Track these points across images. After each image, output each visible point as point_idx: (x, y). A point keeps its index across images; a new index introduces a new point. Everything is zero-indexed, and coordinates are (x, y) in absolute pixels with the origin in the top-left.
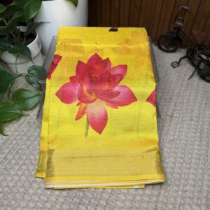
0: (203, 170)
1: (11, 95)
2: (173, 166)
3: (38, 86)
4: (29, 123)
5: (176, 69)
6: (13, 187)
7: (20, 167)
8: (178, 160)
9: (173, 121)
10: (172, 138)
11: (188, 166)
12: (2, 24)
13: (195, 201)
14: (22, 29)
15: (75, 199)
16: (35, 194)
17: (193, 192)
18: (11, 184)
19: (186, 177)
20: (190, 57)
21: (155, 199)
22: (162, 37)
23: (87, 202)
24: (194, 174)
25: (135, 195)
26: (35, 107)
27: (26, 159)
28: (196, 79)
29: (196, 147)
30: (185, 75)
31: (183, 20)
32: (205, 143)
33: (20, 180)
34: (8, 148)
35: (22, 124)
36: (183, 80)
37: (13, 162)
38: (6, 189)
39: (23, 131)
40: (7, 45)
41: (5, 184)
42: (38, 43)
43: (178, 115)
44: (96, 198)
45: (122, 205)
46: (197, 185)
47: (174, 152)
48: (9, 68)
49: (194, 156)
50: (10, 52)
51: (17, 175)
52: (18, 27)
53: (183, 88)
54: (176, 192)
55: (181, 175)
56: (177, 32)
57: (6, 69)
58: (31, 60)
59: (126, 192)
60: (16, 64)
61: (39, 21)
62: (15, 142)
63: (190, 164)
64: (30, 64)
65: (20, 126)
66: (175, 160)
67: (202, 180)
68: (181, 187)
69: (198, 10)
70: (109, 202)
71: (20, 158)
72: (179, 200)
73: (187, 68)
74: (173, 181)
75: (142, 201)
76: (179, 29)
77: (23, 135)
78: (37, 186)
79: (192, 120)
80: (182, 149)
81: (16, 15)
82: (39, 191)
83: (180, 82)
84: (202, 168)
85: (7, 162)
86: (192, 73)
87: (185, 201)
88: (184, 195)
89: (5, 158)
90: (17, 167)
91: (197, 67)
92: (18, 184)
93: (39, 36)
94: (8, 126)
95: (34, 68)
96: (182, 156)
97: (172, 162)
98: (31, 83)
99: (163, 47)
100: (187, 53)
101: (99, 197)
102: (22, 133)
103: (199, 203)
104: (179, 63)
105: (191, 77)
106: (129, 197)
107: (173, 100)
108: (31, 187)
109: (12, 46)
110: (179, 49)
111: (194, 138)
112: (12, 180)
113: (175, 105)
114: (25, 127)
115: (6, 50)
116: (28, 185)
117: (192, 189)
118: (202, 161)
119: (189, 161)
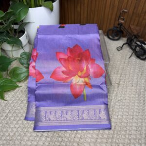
0: (142, 119)
1: (9, 72)
2: (121, 117)
4: (22, 91)
5: (120, 52)
6: (13, 136)
7: (17, 122)
9: (120, 87)
10: (120, 99)
11: (132, 118)
12: (1, 24)
13: (137, 141)
14: (16, 27)
15: (56, 143)
16: (29, 140)
17: (136, 135)
19: (131, 125)
20: (129, 43)
21: (110, 140)
22: (109, 30)
23: (64, 144)
24: (135, 122)
25: (97, 138)
27: (21, 116)
28: (134, 58)
29: (136, 104)
30: (126, 55)
31: (124, 19)
32: (142, 101)
33: (17, 131)
34: (8, 109)
35: (17, 92)
36: (125, 59)
37: (12, 118)
38: (8, 138)
39: (17, 97)
40: (6, 38)
41: (7, 134)
42: (26, 36)
43: (123, 83)
44: (70, 142)
46: (138, 130)
47: (122, 108)
48: (6, 54)
49: (135, 110)
50: (8, 43)
51: (15, 128)
52: (12, 26)
53: (125, 65)
54: (125, 135)
55: (127, 123)
56: (120, 27)
57: (6, 56)
58: (22, 48)
59: (90, 136)
60: (12, 51)
61: (27, 21)
62: (12, 105)
65: (15, 94)
66: (123, 113)
67: (141, 127)
68: (128, 132)
70: (79, 144)
71: (17, 116)
72: (126, 141)
73: (127, 51)
74: (122, 128)
75: (101, 142)
76: (121, 25)
77: (18, 100)
78: (30, 135)
79: (133, 86)
80: (127, 106)
82: (31, 138)
83: (123, 61)
84: (141, 119)
85: (8, 119)
86: (131, 54)
87: (130, 141)
88: (130, 137)
89: (7, 116)
90: (15, 122)
91: (134, 50)
92: (16, 134)
95: (25, 53)
96: (127, 110)
97: (121, 115)
98: (22, 64)
100: (127, 40)
101: (72, 140)
102: (18, 99)
103: (140, 142)
104: (122, 47)
105: (131, 56)
106: (93, 140)
107: (119, 73)
108: (25, 135)
109: (9, 39)
110: (122, 38)
111: (135, 98)
112: (12, 131)
113: (121, 76)
114: (20, 94)
115: (5, 42)
116: (24, 134)
117: (135, 133)
118: (141, 114)
119: (132, 114)
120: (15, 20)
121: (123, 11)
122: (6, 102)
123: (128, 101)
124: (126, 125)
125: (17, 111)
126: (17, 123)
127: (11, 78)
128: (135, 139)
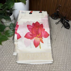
0: (65, 56)
1: (4, 32)
2: (55, 55)
3: (13, 30)
4: (10, 41)
5: (57, 25)
6: (5, 61)
8: (57, 53)
9: (56, 41)
10: (55, 46)
13: (62, 66)
14: (8, 11)
16: (12, 63)
18: (4, 60)
19: (60, 58)
20: (62, 21)
21: (49, 65)
22: (53, 14)
23: (28, 66)
28: (63, 28)
29: (63, 49)
31: (59, 9)
32: (66, 48)
34: (3, 49)
35: (8, 42)
36: (59, 28)
37: (5, 53)
38: (3, 62)
39: (8, 44)
40: (3, 16)
41: (2, 60)
42: (13, 16)
43: (57, 39)
45: (39, 67)
46: (63, 61)
47: (56, 51)
48: (3, 24)
49: (62, 52)
51: (6, 58)
52: (7, 11)
53: (59, 31)
54: (56, 63)
55: (58, 58)
56: (58, 13)
58: (11, 21)
60: (6, 22)
61: (14, 9)
62: (5, 47)
63: (61, 54)
64: (11, 23)
67: (65, 59)
68: (58, 61)
70: (35, 66)
72: (57, 65)
74: (55, 59)
75: (46, 66)
78: (13, 61)
79: (62, 41)
80: (59, 50)
81: (7, 7)
86: (62, 26)
88: (59, 64)
89: (2, 52)
90: (6, 55)
91: (64, 24)
94: (3, 42)
95: (12, 24)
98: (11, 29)
99: (53, 18)
100: (61, 20)
102: (8, 45)
103: (64, 66)
104: (58, 23)
107: (56, 34)
109: (5, 17)
110: (58, 18)
111: (62, 46)
112: (5, 59)
113: (57, 36)
114: (9, 43)
115: (3, 18)
116: (10, 61)
117: (61, 62)
118: (65, 53)
121: (59, 6)
122: (2, 46)
123: (59, 47)
125: (7, 50)
126: (7, 56)
127: (5, 35)
128: (61, 65)
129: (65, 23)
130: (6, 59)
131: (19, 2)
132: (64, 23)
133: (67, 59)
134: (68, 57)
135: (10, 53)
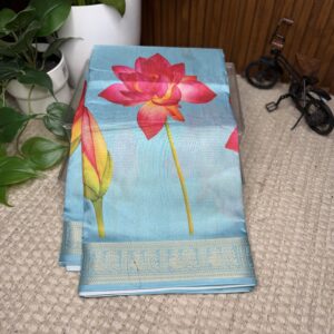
0: (308, 264)
1: (20, 146)
3: (61, 133)
4: (47, 188)
5: (273, 114)
6: (19, 282)
7: (31, 253)
8: (269, 248)
9: (265, 192)
10: (261, 216)
11: (285, 259)
12: (9, 39)
13: (293, 309)
14: (42, 48)
16: (53, 293)
17: (290, 297)
19: (281, 274)
20: (295, 96)
21: (231, 305)
23: (130, 307)
24: (292, 270)
26: (55, 165)
27: (40, 242)
28: (303, 130)
29: (298, 230)
30: (286, 123)
31: (284, 40)
32: (311, 225)
33: (30, 273)
34: (13, 225)
35: (35, 190)
36: (284, 131)
37: (21, 245)
38: (8, 286)
39: (36, 200)
40: (17, 71)
41: (7, 278)
42: (64, 70)
43: (273, 183)
44: (142, 302)
45: (182, 313)
46: (297, 285)
47: (264, 237)
48: (18, 106)
49: (295, 244)
50: (21, 82)
51: (26, 264)
52: (34, 45)
53: (282, 143)
54: (265, 295)
55: (273, 270)
56: (276, 58)
57: (13, 107)
58: (53, 94)
60: (29, 100)
61: (67, 36)
62: (23, 217)
63: (287, 255)
64: (51, 101)
65: (32, 193)
66: (265, 249)
67: (304, 280)
68: (273, 289)
69: (307, 26)
70: (163, 308)
71: (32, 241)
72: (268, 308)
73: (289, 113)
75: (212, 307)
76: (277, 52)
77: (37, 207)
78: (56, 282)
79: (294, 190)
80: (277, 233)
81: (32, 27)
83: (278, 134)
85: (11, 245)
86: (296, 120)
87: (277, 309)
88: (276, 301)
89: (9, 240)
90: (26, 254)
91: (304, 111)
92: (27, 278)
93: (66, 59)
94: (14, 193)
95: (56, 105)
96: (277, 243)
98: (50, 129)
99: (254, 80)
100: (291, 89)
102: (35, 204)
103: (299, 312)
104: (277, 105)
105: (295, 126)
107: (265, 160)
108: (46, 283)
109: (24, 73)
110: (279, 84)
111: (296, 217)
112: (19, 272)
113: (269, 168)
114: (41, 195)
115: (15, 78)
116: (43, 281)
117: (289, 292)
118: (306, 252)
119: (286, 252)
120: (39, 31)
121: (284, 22)
122: (9, 209)
123: (280, 222)
124: (269, 273)
126: (31, 256)
128: (288, 306)
129: (313, 108)
130: (26, 274)
131: (91, 4)
132: (304, 104)
133: (316, 277)
134: (324, 268)
135: (45, 242)
